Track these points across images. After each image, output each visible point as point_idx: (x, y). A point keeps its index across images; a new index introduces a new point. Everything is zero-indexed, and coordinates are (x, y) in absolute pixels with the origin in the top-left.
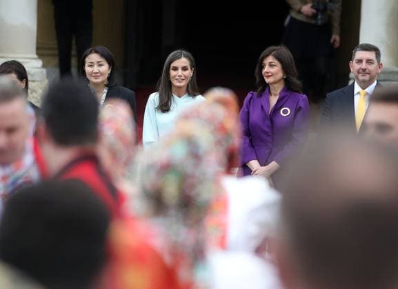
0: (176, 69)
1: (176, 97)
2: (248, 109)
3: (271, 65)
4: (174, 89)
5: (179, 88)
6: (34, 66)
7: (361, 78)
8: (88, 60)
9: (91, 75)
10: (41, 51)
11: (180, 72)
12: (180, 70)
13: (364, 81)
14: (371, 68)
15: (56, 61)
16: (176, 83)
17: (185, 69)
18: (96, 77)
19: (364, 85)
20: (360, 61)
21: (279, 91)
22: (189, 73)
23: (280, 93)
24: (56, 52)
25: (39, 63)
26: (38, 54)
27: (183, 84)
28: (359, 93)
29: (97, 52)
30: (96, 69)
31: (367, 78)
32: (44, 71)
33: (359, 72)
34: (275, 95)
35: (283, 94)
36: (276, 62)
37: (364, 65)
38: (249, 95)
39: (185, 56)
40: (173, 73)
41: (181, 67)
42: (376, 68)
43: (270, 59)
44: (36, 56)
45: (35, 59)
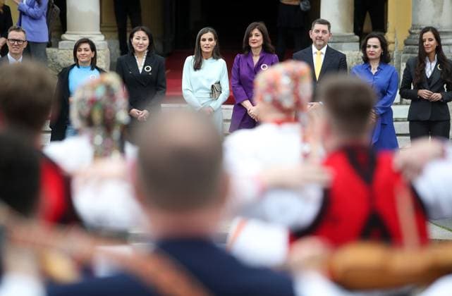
0: (204, 40)
1: (205, 60)
2: (239, 65)
3: (257, 35)
4: (203, 55)
5: (207, 53)
6: (99, 39)
7: (318, 43)
8: (136, 34)
9: (137, 45)
10: (103, 28)
11: (207, 42)
12: (207, 41)
13: (320, 45)
14: (325, 36)
15: (116, 35)
16: (204, 50)
17: (210, 40)
18: (141, 47)
19: (320, 48)
20: (318, 31)
21: (259, 53)
22: (213, 43)
23: (260, 54)
24: (116, 29)
25: (102, 37)
26: (101, 31)
27: (210, 50)
28: (316, 53)
29: (143, 30)
30: (141, 41)
31: (322, 43)
32: (106, 43)
33: (316, 39)
34: (256, 56)
35: (262, 55)
36: (259, 33)
37: (320, 34)
38: (238, 56)
39: (211, 31)
40: (202, 43)
41: (208, 39)
42: (328, 37)
43: (256, 31)
44: (100, 33)
45: (99, 34)
